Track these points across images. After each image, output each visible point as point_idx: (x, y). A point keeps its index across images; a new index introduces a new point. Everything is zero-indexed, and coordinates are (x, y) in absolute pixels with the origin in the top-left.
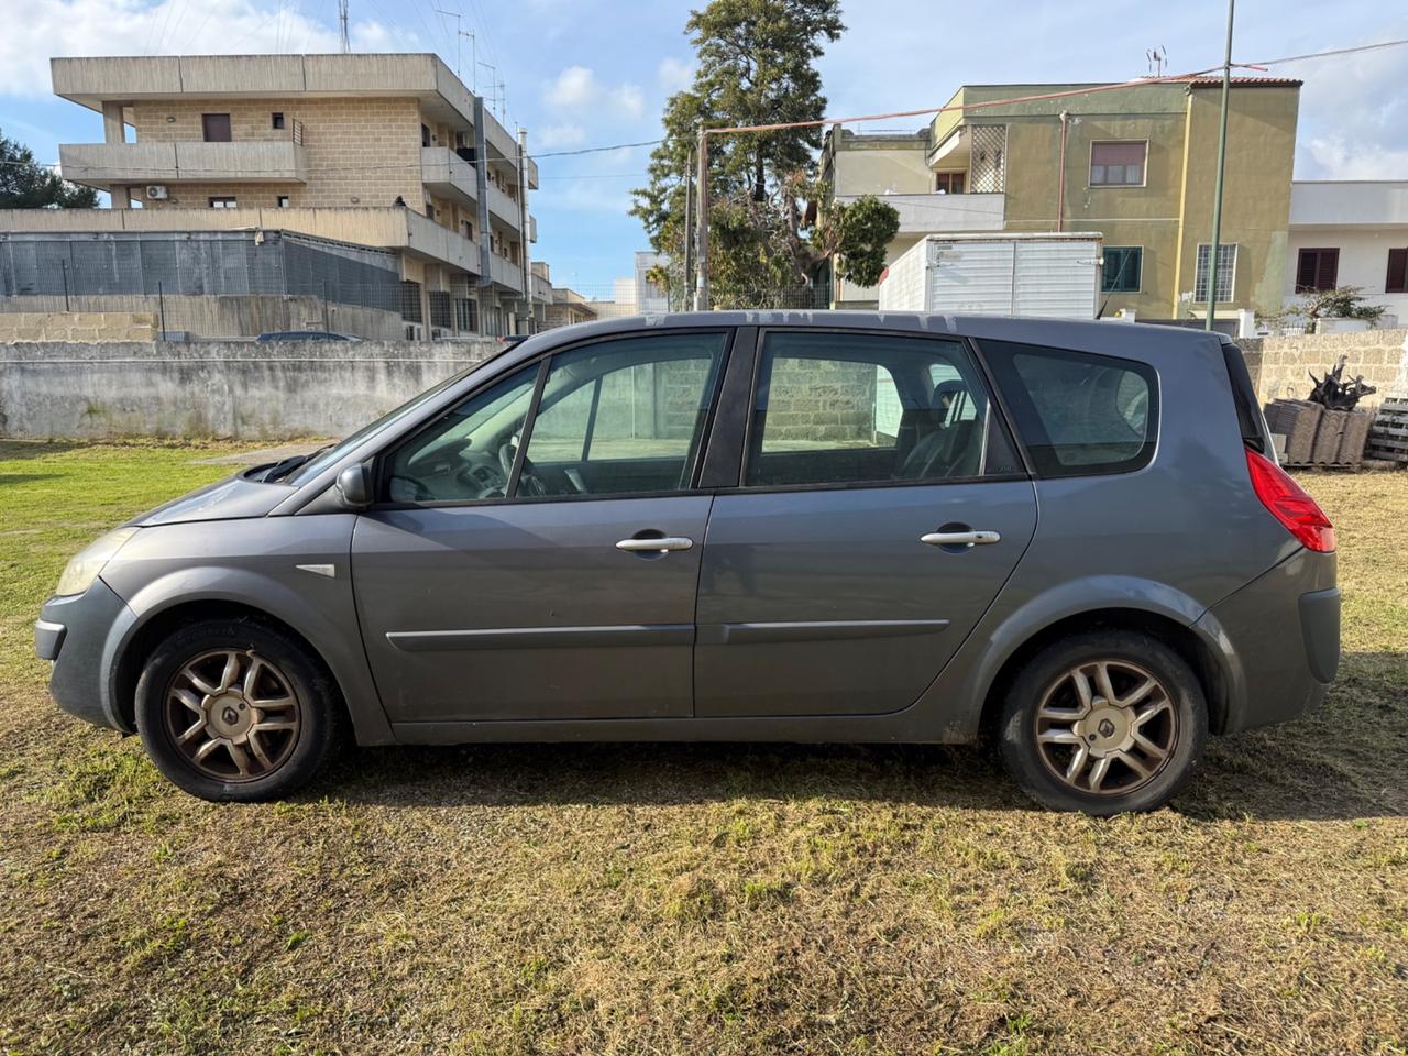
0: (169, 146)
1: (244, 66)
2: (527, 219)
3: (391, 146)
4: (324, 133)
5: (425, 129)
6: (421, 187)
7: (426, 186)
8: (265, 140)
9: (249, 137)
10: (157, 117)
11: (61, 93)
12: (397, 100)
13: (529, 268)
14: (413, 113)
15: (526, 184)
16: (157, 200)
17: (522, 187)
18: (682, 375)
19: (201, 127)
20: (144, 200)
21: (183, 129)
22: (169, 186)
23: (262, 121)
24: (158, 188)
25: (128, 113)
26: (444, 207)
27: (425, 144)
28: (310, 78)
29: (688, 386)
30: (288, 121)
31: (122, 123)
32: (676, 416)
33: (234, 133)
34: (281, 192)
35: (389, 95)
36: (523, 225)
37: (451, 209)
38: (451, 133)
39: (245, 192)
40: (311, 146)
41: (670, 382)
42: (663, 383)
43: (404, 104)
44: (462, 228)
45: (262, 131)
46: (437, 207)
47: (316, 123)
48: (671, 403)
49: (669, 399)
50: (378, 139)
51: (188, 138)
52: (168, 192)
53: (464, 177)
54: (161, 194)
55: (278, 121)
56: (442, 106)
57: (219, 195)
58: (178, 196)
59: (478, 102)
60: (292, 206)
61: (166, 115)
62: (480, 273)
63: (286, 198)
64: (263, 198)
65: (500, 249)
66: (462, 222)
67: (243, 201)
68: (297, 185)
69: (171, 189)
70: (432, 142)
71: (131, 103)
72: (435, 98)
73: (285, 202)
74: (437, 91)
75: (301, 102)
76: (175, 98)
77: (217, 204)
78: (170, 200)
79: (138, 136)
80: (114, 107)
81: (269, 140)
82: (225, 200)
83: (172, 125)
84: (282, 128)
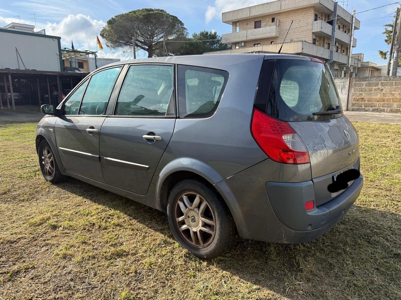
0: (245, 32)
1: (265, 7)
2: (352, 39)
3: (304, 22)
4: (285, 22)
5: (316, 15)
6: (311, 34)
7: (313, 33)
8: (269, 26)
9: (266, 26)
10: (244, 24)
11: (224, 21)
12: (307, 8)
13: (351, 56)
14: (311, 11)
15: (353, 28)
16: (242, 46)
17: (352, 29)
18: (360, 89)
19: (254, 25)
20: (239, 46)
21: (249, 26)
22: (245, 42)
23: (269, 21)
24: (242, 43)
25: (238, 24)
26: (320, 39)
27: (316, 20)
28: (282, 6)
29: (362, 93)
30: (275, 19)
31: (236, 26)
32: (355, 104)
33: (262, 25)
34: (271, 40)
35: (304, 7)
36: (350, 42)
37: (322, 39)
38: (325, 15)
39: (263, 41)
40: (281, 26)
41: (355, 91)
42: (352, 91)
43: (310, 9)
44: (326, 46)
45: (269, 24)
46: (318, 39)
47: (283, 19)
48: (354, 99)
49: (354, 97)
50: (300, 21)
51: (251, 29)
52: (244, 44)
53: (327, 29)
54: (243, 44)
55: (273, 20)
56: (322, 7)
57: (256, 43)
58: (247, 44)
59: (336, 4)
60: (275, 44)
61: (246, 23)
62: (329, 59)
63: (273, 42)
64: (267, 43)
65: (341, 50)
66: (326, 43)
67: (262, 44)
68: (276, 38)
69: (245, 43)
70: (318, 19)
71: (238, 22)
72: (319, 5)
73: (273, 43)
74: (319, 3)
75: (280, 13)
76: (248, 18)
77: (255, 46)
78: (245, 46)
79: (239, 30)
80: (235, 23)
81: (270, 26)
82: (257, 44)
83: (247, 26)
84: (274, 22)
